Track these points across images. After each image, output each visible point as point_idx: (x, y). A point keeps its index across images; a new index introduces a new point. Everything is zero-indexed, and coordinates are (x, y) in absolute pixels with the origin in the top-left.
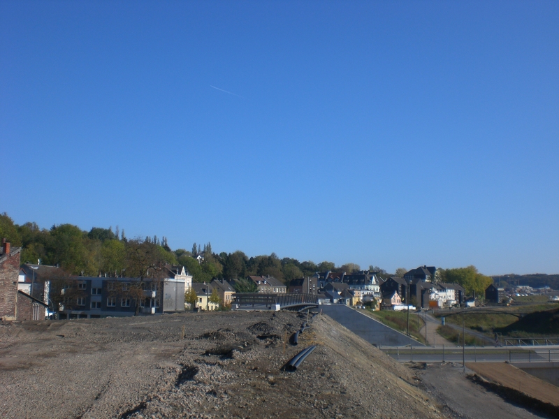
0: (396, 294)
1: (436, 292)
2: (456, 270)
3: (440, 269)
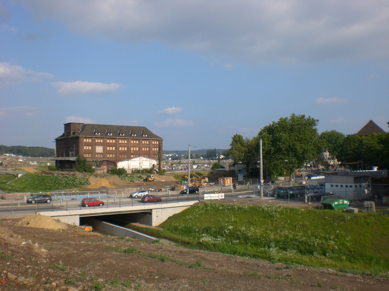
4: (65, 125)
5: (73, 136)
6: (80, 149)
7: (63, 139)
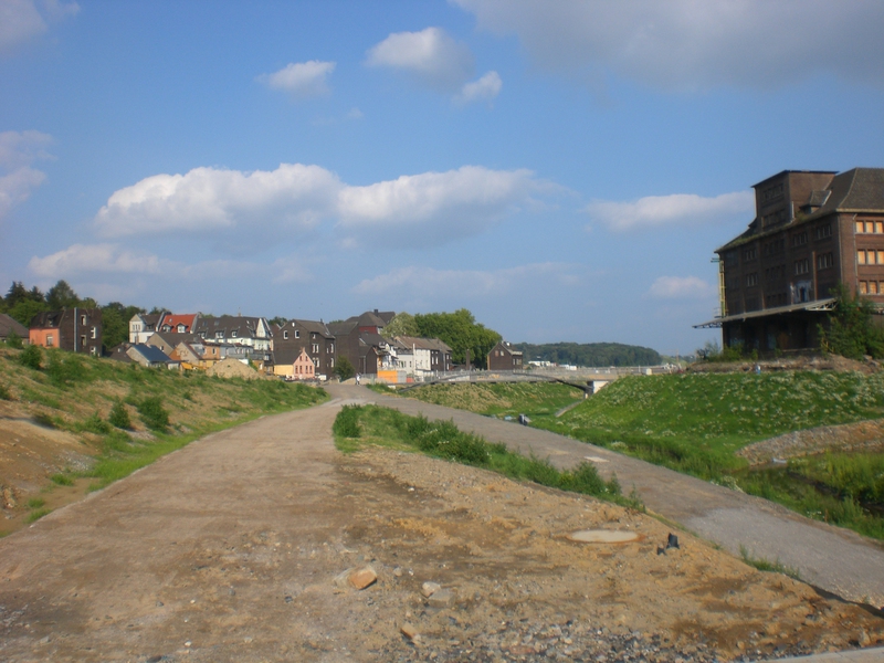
0: (304, 354)
1: (393, 353)
2: (436, 317)
3: (404, 316)
4: (757, 187)
5: (805, 217)
6: (844, 262)
7: (752, 242)
